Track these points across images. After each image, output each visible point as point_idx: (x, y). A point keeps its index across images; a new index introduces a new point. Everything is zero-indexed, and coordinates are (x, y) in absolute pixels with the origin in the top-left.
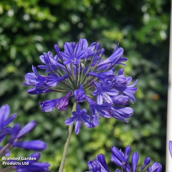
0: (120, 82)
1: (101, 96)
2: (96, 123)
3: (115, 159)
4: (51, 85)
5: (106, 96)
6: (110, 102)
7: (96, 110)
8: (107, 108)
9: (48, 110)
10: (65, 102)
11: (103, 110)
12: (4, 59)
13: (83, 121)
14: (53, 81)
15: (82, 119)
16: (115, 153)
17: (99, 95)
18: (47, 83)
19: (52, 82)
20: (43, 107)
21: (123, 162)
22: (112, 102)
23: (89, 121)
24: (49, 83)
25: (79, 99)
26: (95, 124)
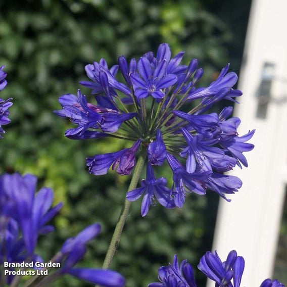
0: (226, 133)
1: (192, 156)
2: (179, 201)
3: (206, 268)
4: (108, 130)
5: (203, 158)
6: (208, 168)
7: (181, 180)
8: (202, 178)
9: (100, 171)
10: (131, 161)
11: (192, 181)
13: (157, 195)
14: (112, 122)
15: (155, 192)
16: (211, 263)
17: (191, 155)
18: (103, 126)
19: (112, 124)
20: (93, 166)
21: (223, 280)
22: (211, 170)
23: (167, 197)
24: (105, 125)
25: (156, 160)
26: (177, 204)
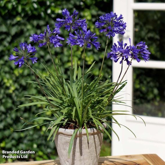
12: (14, 13)
